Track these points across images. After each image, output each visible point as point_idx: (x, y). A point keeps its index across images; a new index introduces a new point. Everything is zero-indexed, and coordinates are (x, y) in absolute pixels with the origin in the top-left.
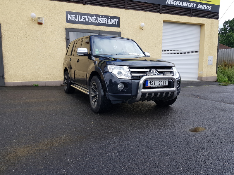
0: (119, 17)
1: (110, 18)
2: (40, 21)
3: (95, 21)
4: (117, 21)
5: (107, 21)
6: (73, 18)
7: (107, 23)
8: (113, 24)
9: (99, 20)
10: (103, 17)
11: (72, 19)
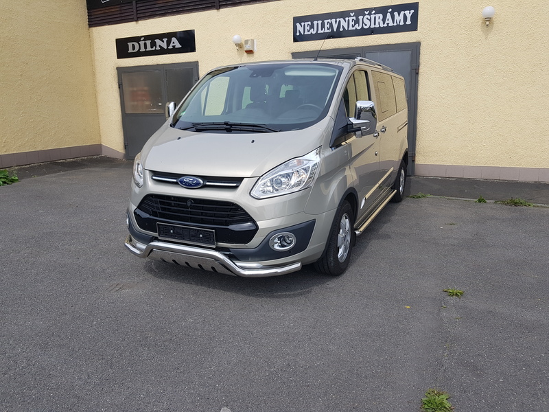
0: (417, 4)
1: (390, 10)
2: (248, 47)
3: (353, 27)
4: (409, 14)
5: (384, 20)
6: (307, 28)
7: (382, 25)
8: (398, 26)
9: (363, 22)
10: (374, 12)
11: (304, 32)
